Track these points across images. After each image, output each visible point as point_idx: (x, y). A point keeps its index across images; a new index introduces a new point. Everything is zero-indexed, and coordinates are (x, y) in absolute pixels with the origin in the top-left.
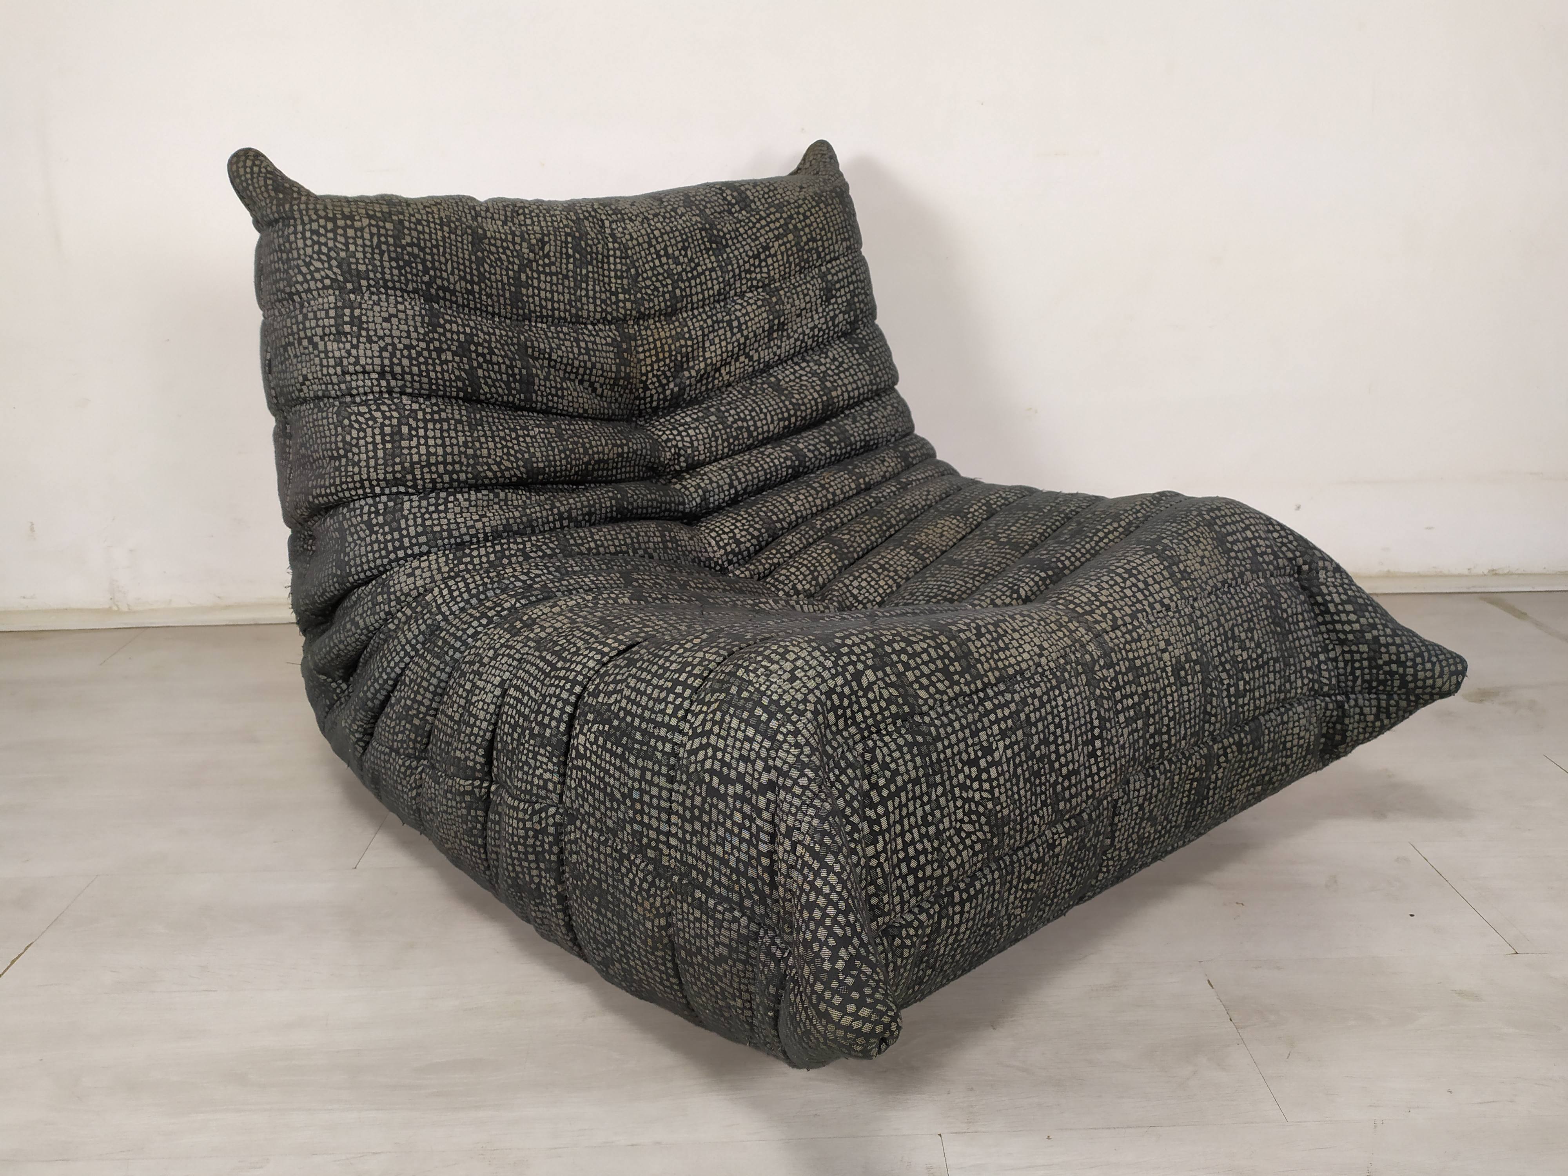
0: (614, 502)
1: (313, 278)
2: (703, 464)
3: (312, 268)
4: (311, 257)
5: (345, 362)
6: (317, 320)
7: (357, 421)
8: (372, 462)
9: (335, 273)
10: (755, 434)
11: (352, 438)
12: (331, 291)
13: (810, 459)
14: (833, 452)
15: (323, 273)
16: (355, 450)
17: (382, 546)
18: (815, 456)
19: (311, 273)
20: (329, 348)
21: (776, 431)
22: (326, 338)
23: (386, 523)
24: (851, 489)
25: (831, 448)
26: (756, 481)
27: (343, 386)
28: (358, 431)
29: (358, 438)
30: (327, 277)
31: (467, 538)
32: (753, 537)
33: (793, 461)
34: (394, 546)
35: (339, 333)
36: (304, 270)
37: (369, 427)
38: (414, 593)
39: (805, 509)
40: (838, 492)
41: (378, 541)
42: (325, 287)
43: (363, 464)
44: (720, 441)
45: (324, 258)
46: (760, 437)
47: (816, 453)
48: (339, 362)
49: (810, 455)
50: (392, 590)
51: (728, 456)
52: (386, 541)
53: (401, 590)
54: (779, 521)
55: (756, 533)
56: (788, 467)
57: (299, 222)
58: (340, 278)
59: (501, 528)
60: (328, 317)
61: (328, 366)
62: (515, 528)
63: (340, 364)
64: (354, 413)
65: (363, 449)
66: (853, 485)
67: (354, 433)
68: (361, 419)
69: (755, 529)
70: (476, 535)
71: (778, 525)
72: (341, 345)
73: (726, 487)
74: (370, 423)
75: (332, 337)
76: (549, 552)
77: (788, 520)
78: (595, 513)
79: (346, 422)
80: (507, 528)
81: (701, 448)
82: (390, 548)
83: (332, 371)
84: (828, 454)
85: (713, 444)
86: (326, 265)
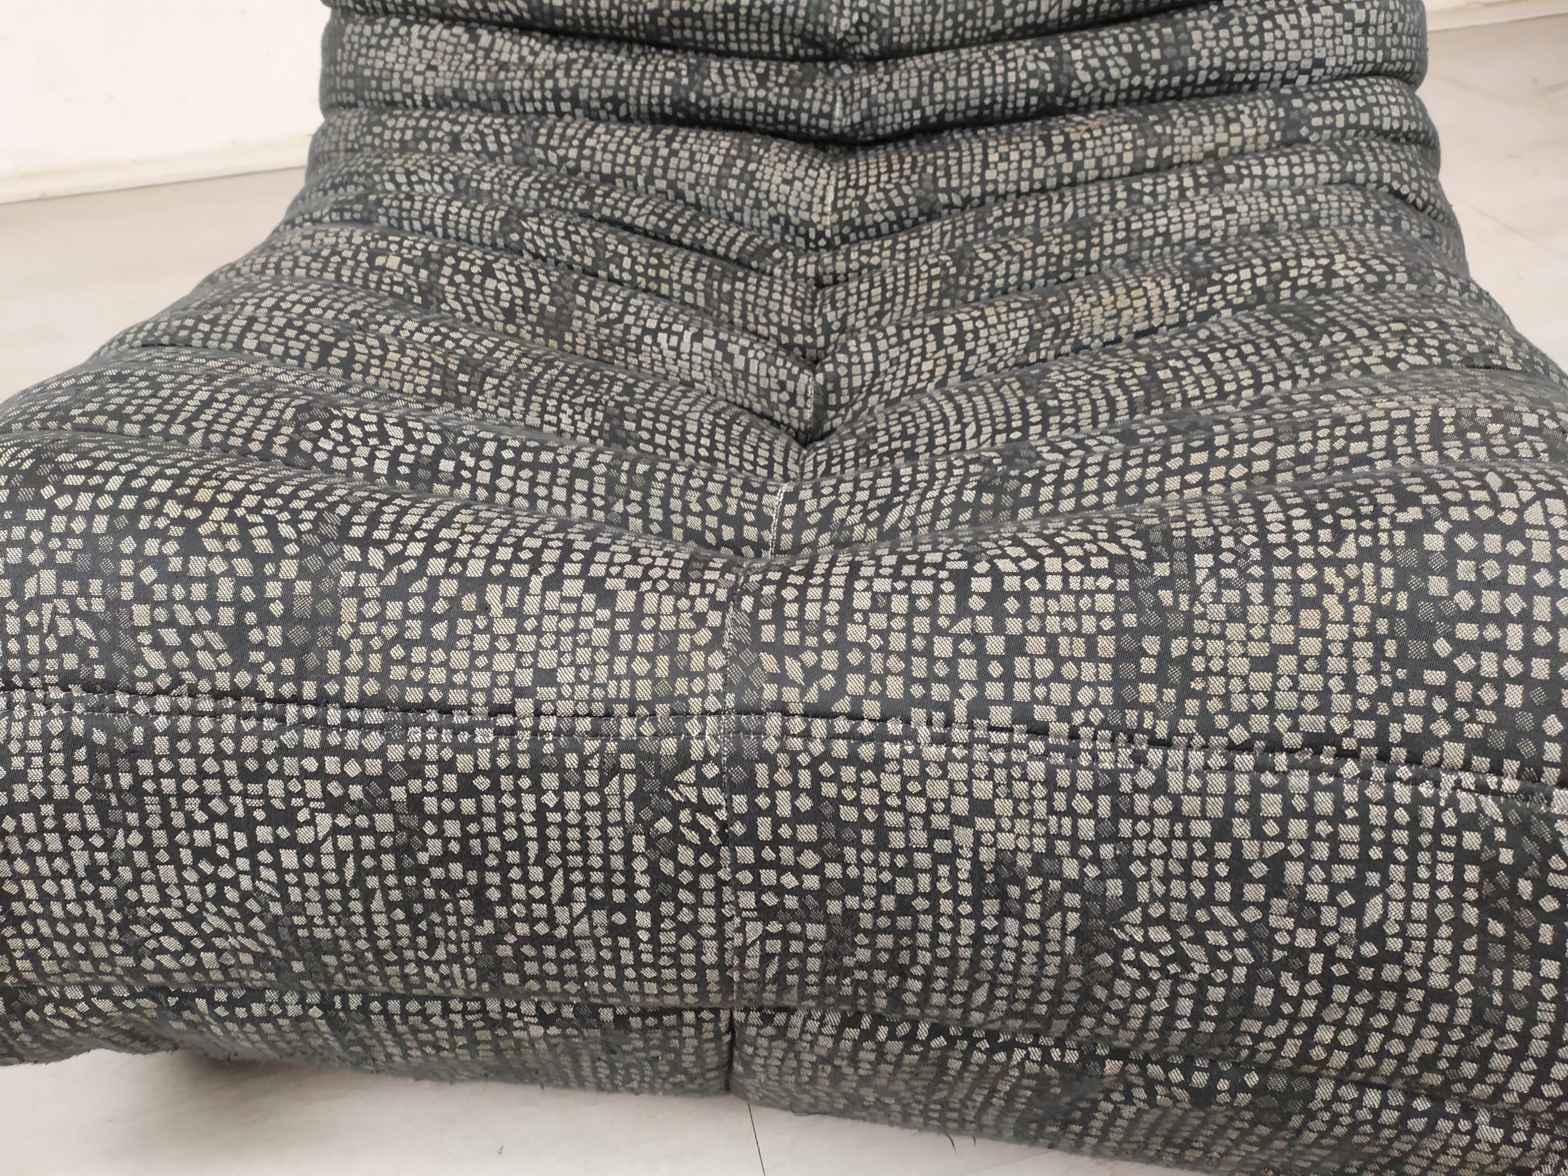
0: (668, 90)
2: (907, 52)
10: (1009, 13)
13: (1082, 85)
14: (1137, 80)
18: (1095, 82)
21: (1054, 14)
24: (1120, 163)
25: (1136, 71)
26: (961, 106)
31: (398, 97)
32: (892, 207)
33: (1043, 82)
39: (1006, 182)
40: (1090, 163)
44: (940, 16)
46: (1019, 22)
47: (1100, 75)
49: (1085, 77)
51: (952, 46)
54: (948, 190)
55: (898, 202)
56: (1030, 92)
59: (448, 93)
62: (472, 97)
66: (1128, 158)
69: (901, 194)
70: (411, 96)
71: (943, 198)
73: (907, 105)
76: (493, 147)
77: (965, 192)
78: (626, 100)
80: (459, 94)
81: (906, 21)
84: (1124, 83)
85: (928, 18)
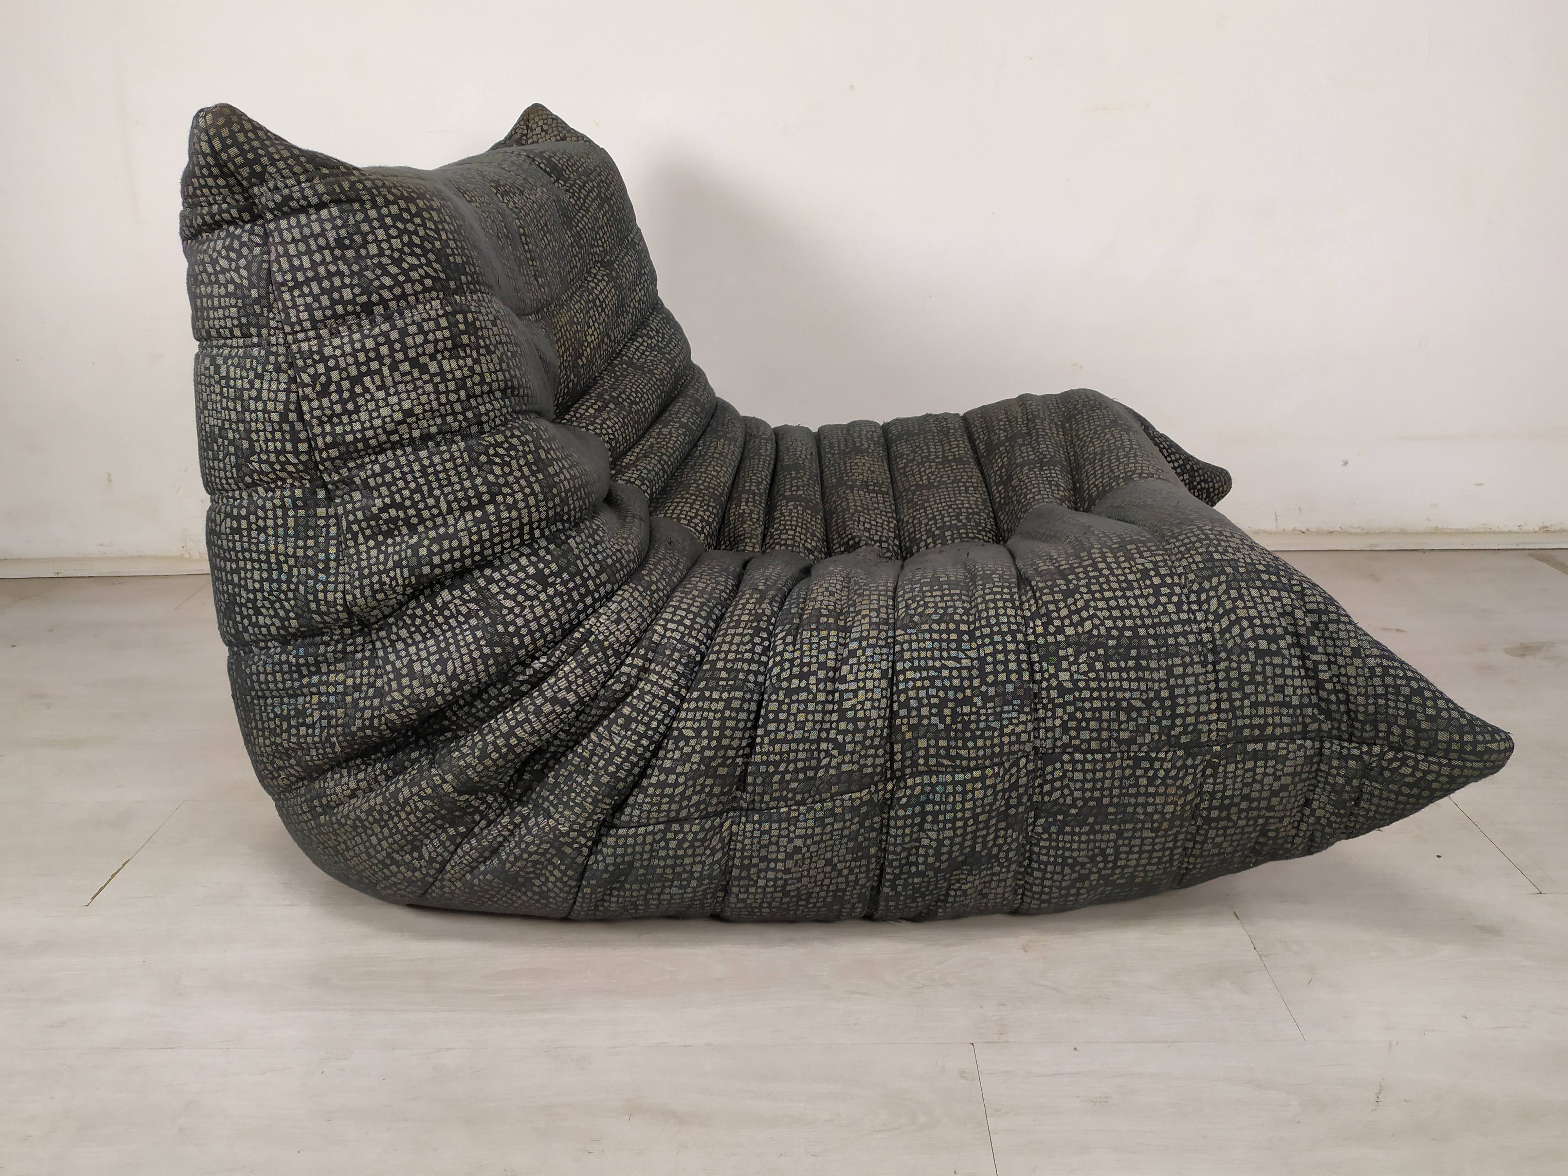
1: (409, 280)
3: (405, 266)
4: (401, 251)
5: (469, 383)
6: (425, 334)
7: (496, 454)
8: (532, 501)
9: (435, 270)
11: (497, 477)
12: (434, 294)
15: (421, 271)
16: (506, 490)
17: (566, 598)
19: (404, 272)
20: (447, 368)
22: (439, 357)
23: (561, 570)
27: (470, 414)
28: (502, 465)
29: (504, 475)
30: (428, 276)
34: (579, 594)
35: (455, 346)
36: (393, 269)
37: (512, 458)
38: (632, 639)
41: (557, 593)
42: (426, 290)
43: (521, 505)
45: (418, 251)
48: (461, 384)
50: (606, 644)
52: (570, 591)
53: (618, 640)
57: (368, 205)
58: (442, 276)
60: (439, 327)
61: (447, 392)
63: (464, 386)
64: (491, 445)
65: (516, 487)
67: (497, 470)
68: (501, 451)
72: (461, 362)
74: (513, 453)
75: (447, 354)
79: (483, 458)
82: (576, 598)
83: (453, 397)
86: (423, 260)
